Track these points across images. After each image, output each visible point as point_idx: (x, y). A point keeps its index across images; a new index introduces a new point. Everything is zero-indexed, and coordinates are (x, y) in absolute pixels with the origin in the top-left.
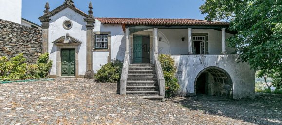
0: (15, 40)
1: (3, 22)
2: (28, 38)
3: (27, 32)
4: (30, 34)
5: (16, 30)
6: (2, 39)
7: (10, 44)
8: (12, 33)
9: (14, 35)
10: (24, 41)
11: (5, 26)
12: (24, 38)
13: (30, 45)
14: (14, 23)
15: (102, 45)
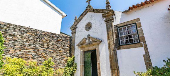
0: (51, 47)
1: (45, 33)
2: (62, 44)
3: (61, 39)
4: (63, 41)
5: (53, 39)
6: (42, 46)
7: (48, 50)
8: (50, 41)
9: (51, 42)
10: (58, 47)
11: (46, 36)
12: (58, 45)
13: (62, 50)
14: (53, 33)
15: (129, 39)
